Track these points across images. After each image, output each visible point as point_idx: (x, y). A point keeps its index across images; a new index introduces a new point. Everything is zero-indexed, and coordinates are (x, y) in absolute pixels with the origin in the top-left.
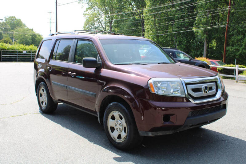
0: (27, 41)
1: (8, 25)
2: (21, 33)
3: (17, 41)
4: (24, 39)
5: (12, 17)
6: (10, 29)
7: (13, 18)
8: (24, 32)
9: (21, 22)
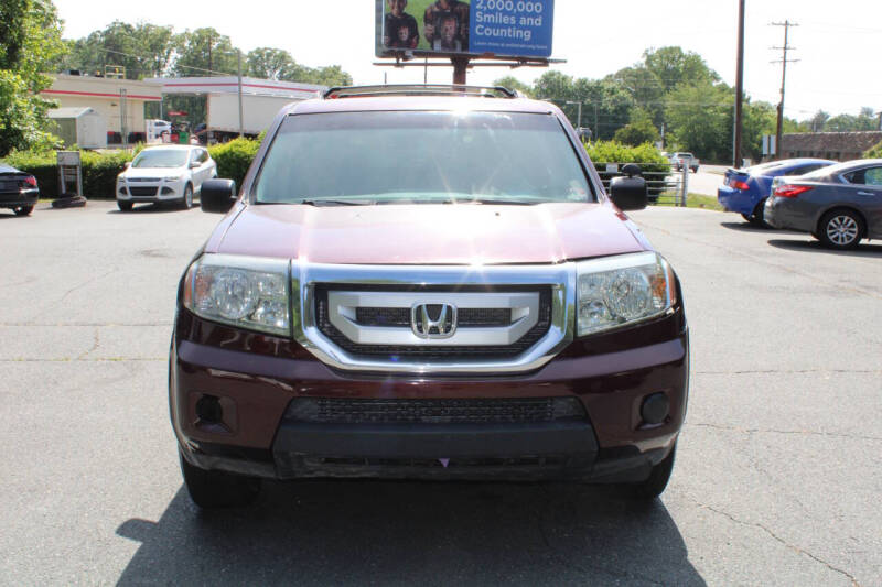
0: (709, 132)
1: (656, 78)
2: (690, 104)
3: (675, 131)
4: (698, 123)
5: (672, 50)
6: (660, 89)
7: (671, 53)
8: (700, 100)
9: (700, 65)
